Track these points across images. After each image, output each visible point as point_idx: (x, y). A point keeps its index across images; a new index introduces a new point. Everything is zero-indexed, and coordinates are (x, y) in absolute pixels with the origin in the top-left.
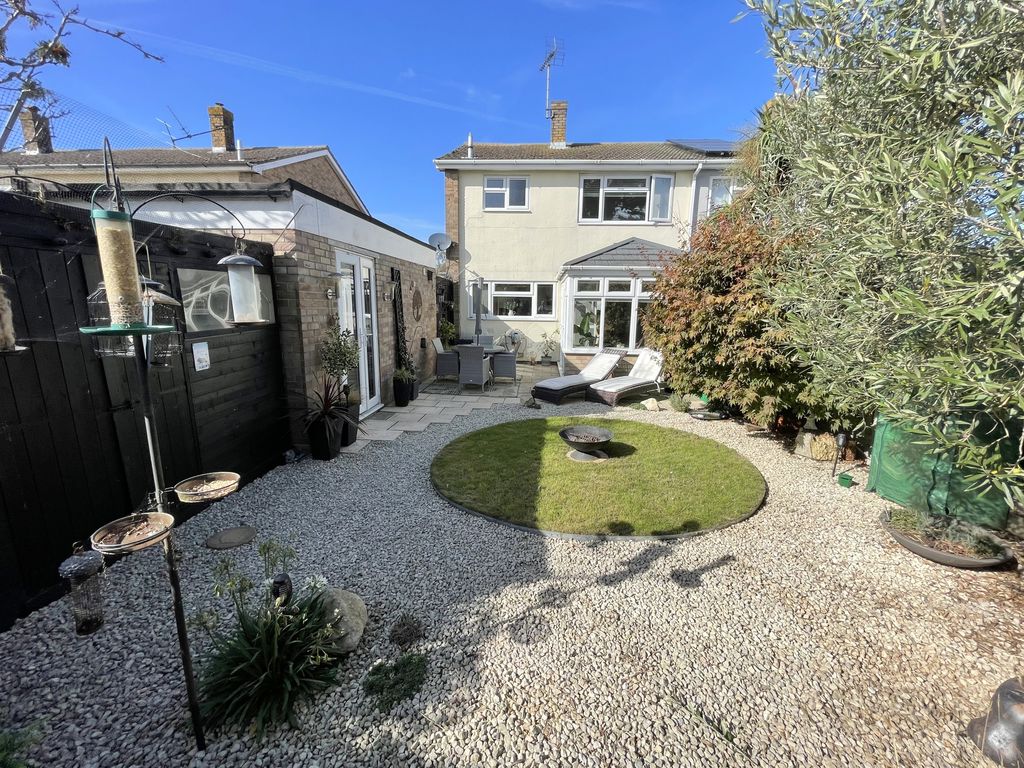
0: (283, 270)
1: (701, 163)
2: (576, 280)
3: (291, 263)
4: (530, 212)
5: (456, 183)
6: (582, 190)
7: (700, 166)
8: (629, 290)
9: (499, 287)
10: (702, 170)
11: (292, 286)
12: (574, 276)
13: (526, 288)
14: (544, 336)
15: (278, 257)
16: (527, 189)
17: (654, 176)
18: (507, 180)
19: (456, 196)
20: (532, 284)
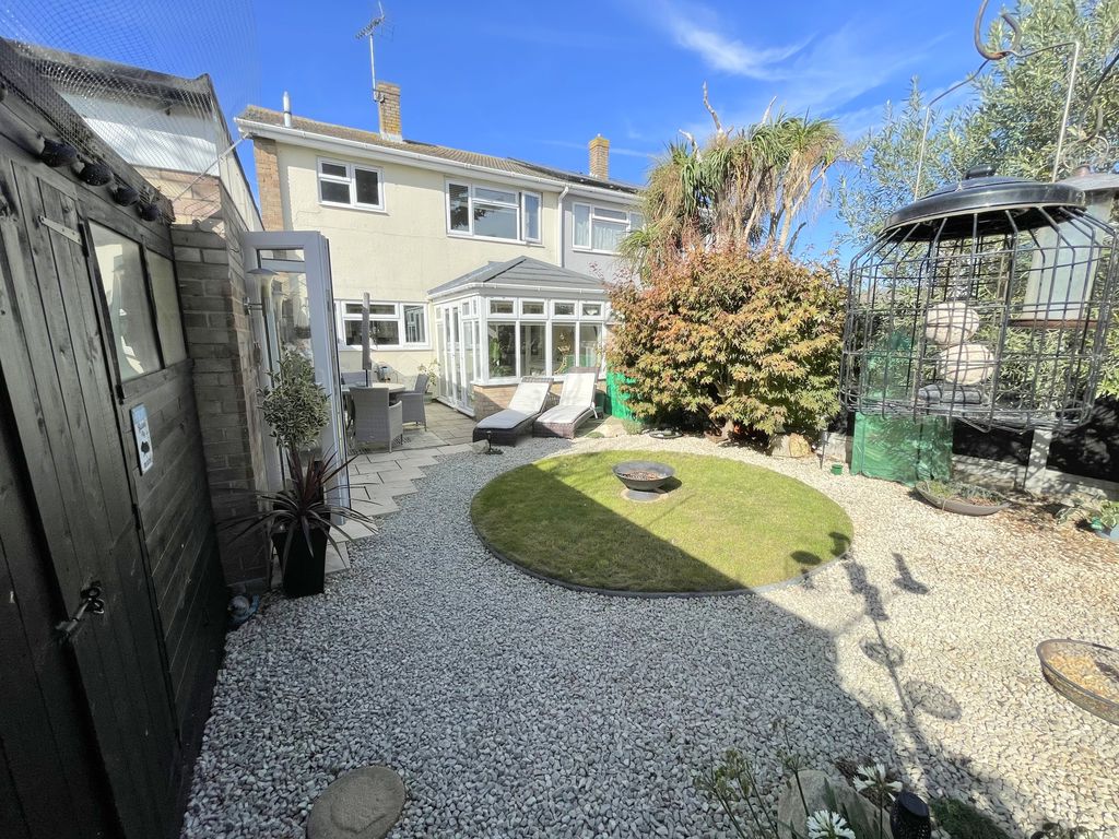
0: (193, 255)
1: (567, 187)
2: (488, 300)
3: (211, 242)
4: (386, 214)
5: (273, 158)
6: (448, 195)
7: (566, 190)
8: (542, 312)
9: (353, 308)
10: (568, 194)
11: (214, 287)
12: (485, 296)
13: (390, 309)
14: (421, 368)
15: (180, 228)
16: (379, 184)
17: (524, 192)
18: (351, 169)
19: (276, 177)
20: (396, 305)
